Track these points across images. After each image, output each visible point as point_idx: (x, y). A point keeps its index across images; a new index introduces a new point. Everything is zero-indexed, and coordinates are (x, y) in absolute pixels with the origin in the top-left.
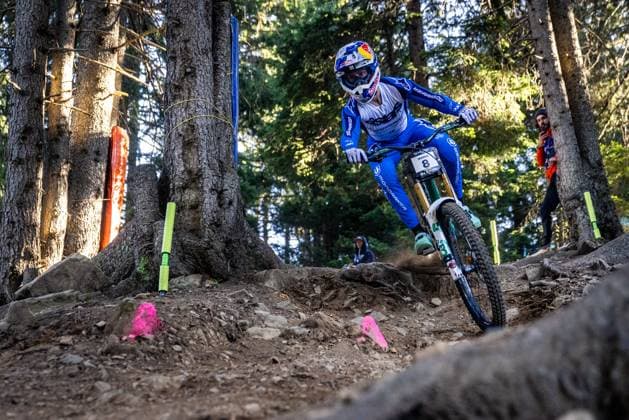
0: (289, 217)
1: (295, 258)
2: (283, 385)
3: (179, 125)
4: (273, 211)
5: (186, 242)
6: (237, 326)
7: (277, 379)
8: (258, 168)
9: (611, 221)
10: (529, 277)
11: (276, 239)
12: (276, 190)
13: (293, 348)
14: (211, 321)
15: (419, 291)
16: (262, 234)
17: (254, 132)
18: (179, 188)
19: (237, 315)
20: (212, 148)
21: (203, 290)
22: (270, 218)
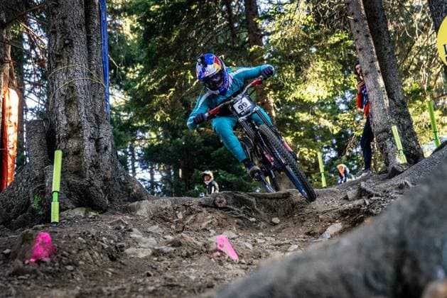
0: (152, 156)
1: (159, 190)
2: (157, 293)
3: (61, 87)
4: (140, 152)
5: (71, 182)
6: (116, 248)
7: (151, 288)
8: (125, 117)
9: (414, 149)
10: (350, 197)
11: (142, 175)
12: (141, 134)
13: (162, 264)
14: (95, 245)
15: (262, 213)
16: (131, 171)
17: (121, 87)
18: (63, 138)
19: (116, 239)
20: (89, 104)
21: (87, 220)
22: (137, 158)
